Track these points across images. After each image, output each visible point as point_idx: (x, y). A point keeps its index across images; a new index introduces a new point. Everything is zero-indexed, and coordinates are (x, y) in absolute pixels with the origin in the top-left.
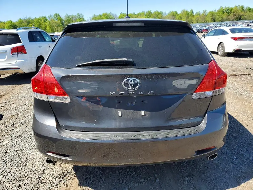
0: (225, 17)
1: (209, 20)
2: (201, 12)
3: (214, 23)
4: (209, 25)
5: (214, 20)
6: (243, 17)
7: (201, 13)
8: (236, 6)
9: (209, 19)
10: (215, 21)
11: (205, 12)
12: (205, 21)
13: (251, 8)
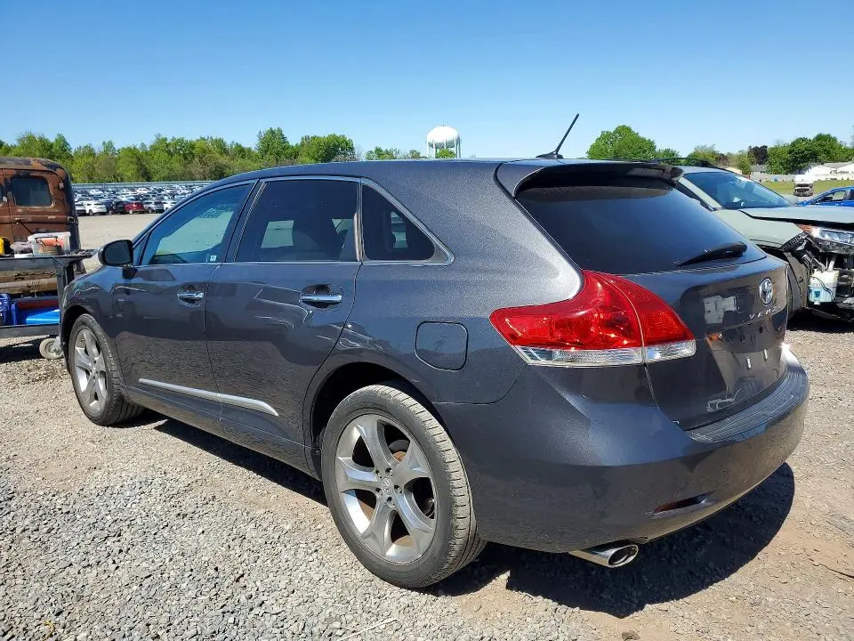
0: (177, 167)
1: (129, 174)
2: (98, 147)
3: (147, 184)
4: (133, 190)
5: (147, 176)
6: (227, 171)
7: (97, 151)
8: (203, 139)
9: (129, 170)
10: (149, 179)
11: (109, 146)
12: (118, 178)
13: (243, 146)
